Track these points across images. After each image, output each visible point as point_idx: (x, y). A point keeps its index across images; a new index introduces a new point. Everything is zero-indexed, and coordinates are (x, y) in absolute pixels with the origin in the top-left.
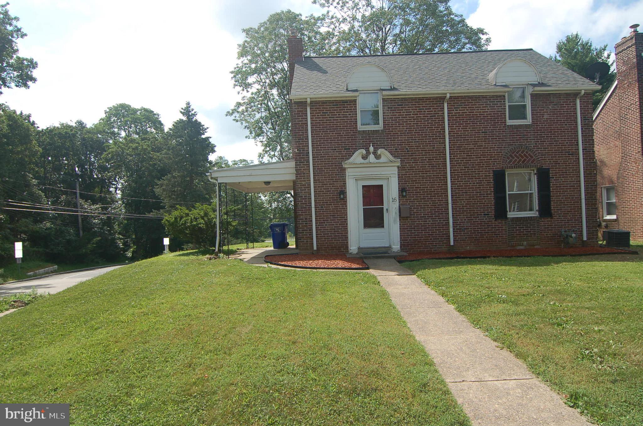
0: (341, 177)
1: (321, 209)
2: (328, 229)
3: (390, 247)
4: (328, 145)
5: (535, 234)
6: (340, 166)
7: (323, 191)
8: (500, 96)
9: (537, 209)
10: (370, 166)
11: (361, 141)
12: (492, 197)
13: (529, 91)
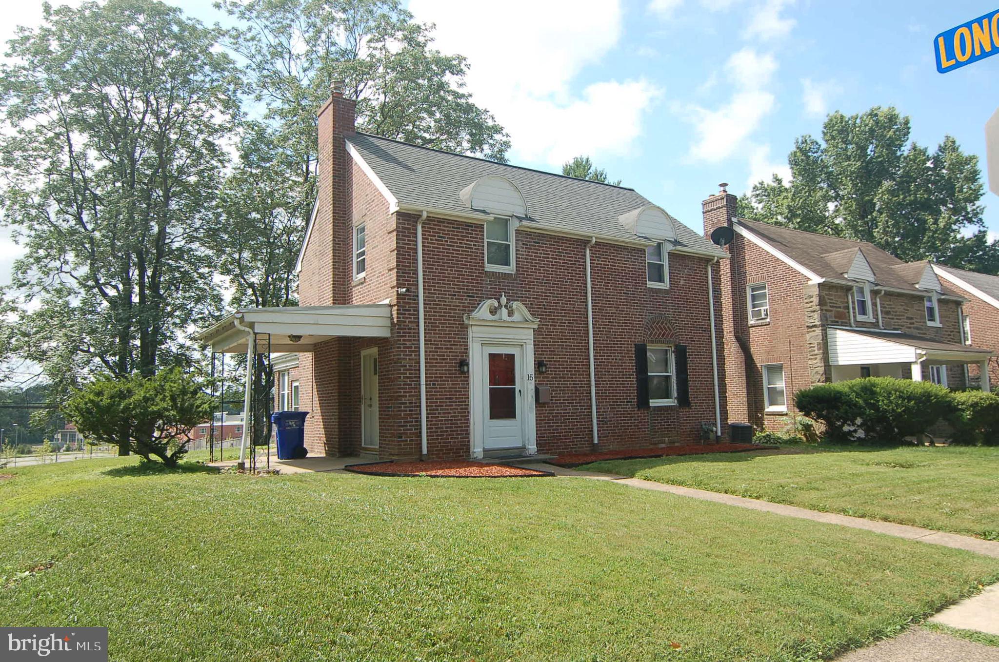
0: (462, 338)
1: (433, 388)
2: (442, 421)
3: (524, 448)
4: (445, 287)
5: (675, 428)
6: (460, 321)
8: (641, 250)
9: (676, 395)
10: (501, 324)
11: (489, 287)
12: (634, 379)
13: (668, 248)
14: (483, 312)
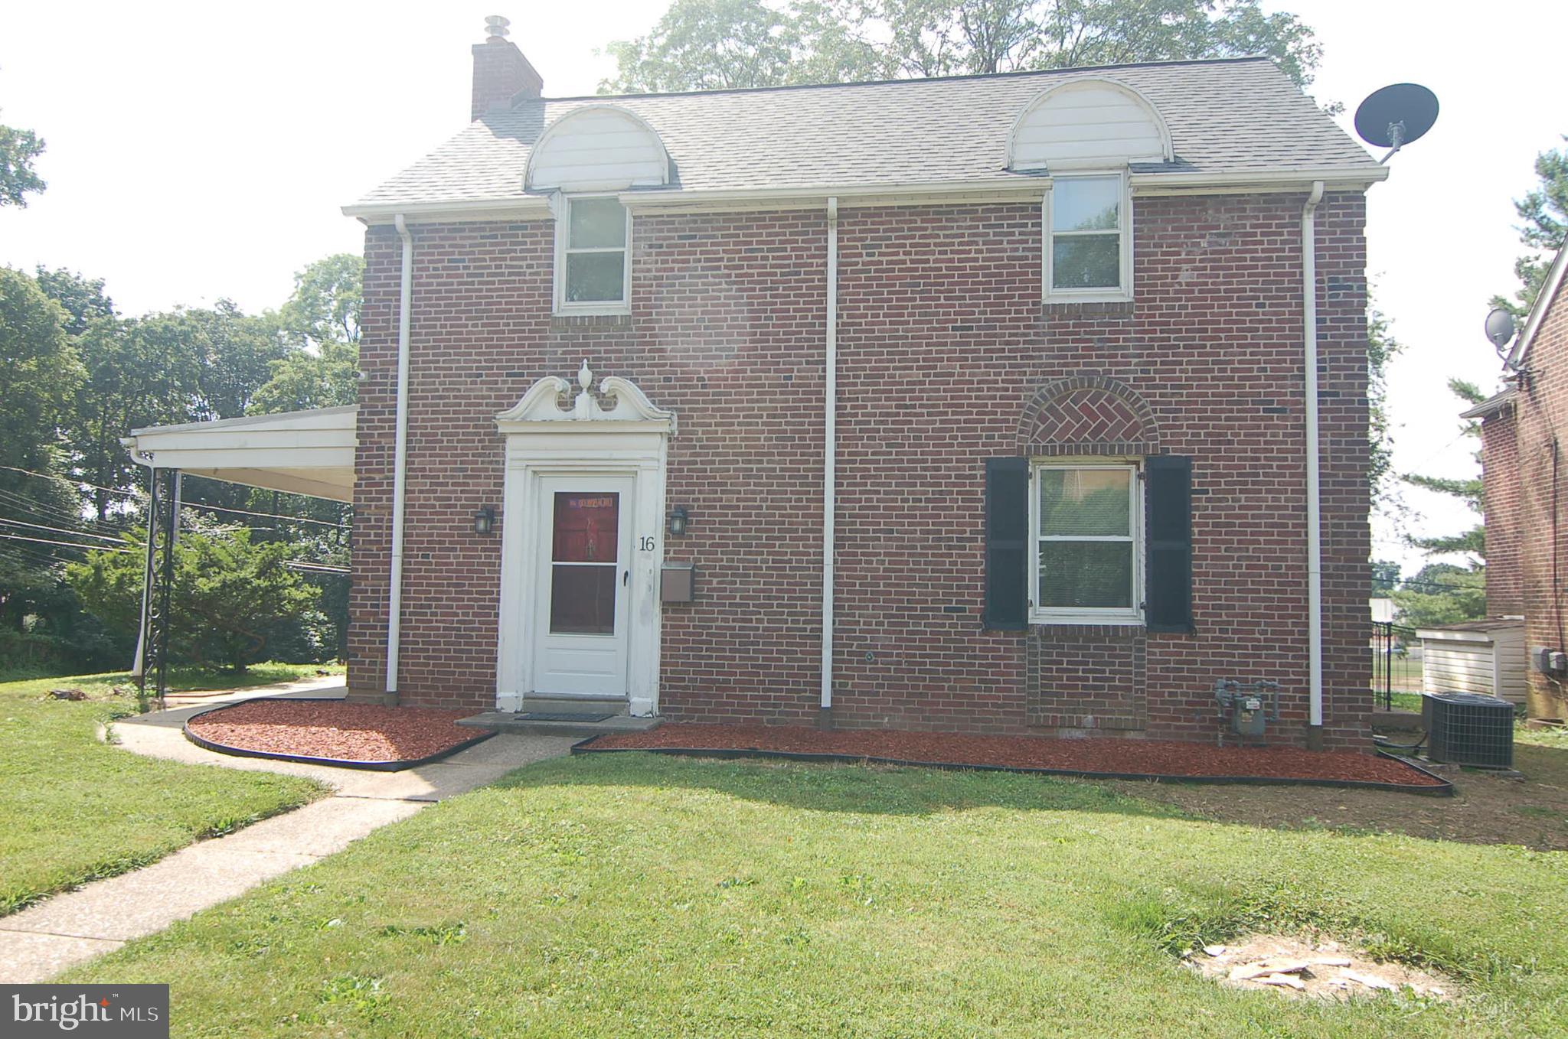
0: (491, 462)
1: (423, 563)
2: (438, 628)
3: (624, 701)
4: (459, 361)
5: (1129, 689)
6: (489, 426)
7: (434, 506)
8: (1022, 208)
9: (1143, 599)
10: (581, 429)
11: (560, 350)
12: (977, 550)
13: (1132, 189)
14: (538, 402)
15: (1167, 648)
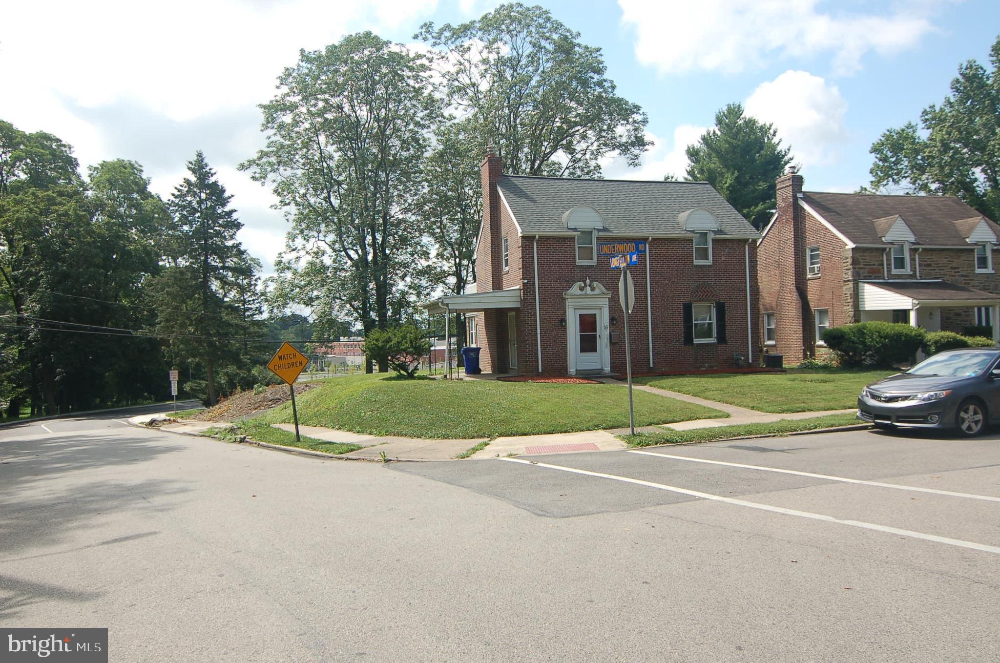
0: (562, 306)
1: (545, 335)
2: (551, 353)
3: (602, 369)
4: (551, 277)
5: (714, 357)
6: (561, 296)
7: (547, 319)
8: (689, 240)
9: (716, 336)
10: (586, 296)
11: (579, 274)
12: (682, 326)
13: (711, 236)
14: (575, 289)
15: (722, 347)
